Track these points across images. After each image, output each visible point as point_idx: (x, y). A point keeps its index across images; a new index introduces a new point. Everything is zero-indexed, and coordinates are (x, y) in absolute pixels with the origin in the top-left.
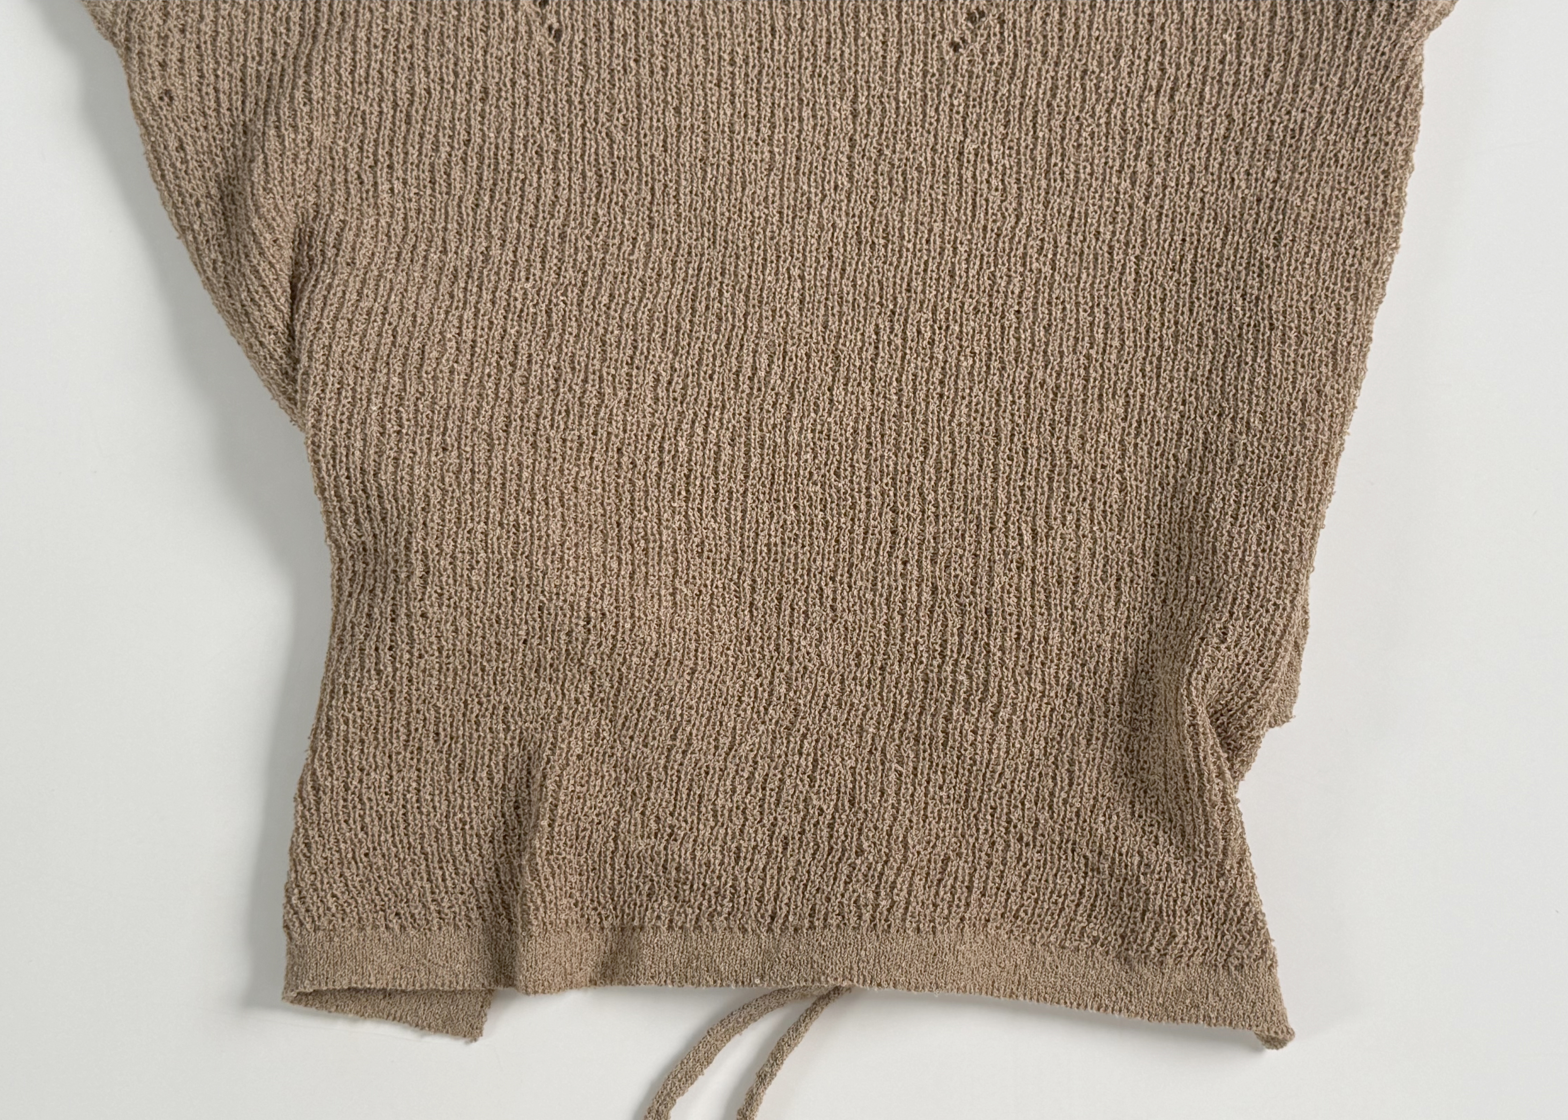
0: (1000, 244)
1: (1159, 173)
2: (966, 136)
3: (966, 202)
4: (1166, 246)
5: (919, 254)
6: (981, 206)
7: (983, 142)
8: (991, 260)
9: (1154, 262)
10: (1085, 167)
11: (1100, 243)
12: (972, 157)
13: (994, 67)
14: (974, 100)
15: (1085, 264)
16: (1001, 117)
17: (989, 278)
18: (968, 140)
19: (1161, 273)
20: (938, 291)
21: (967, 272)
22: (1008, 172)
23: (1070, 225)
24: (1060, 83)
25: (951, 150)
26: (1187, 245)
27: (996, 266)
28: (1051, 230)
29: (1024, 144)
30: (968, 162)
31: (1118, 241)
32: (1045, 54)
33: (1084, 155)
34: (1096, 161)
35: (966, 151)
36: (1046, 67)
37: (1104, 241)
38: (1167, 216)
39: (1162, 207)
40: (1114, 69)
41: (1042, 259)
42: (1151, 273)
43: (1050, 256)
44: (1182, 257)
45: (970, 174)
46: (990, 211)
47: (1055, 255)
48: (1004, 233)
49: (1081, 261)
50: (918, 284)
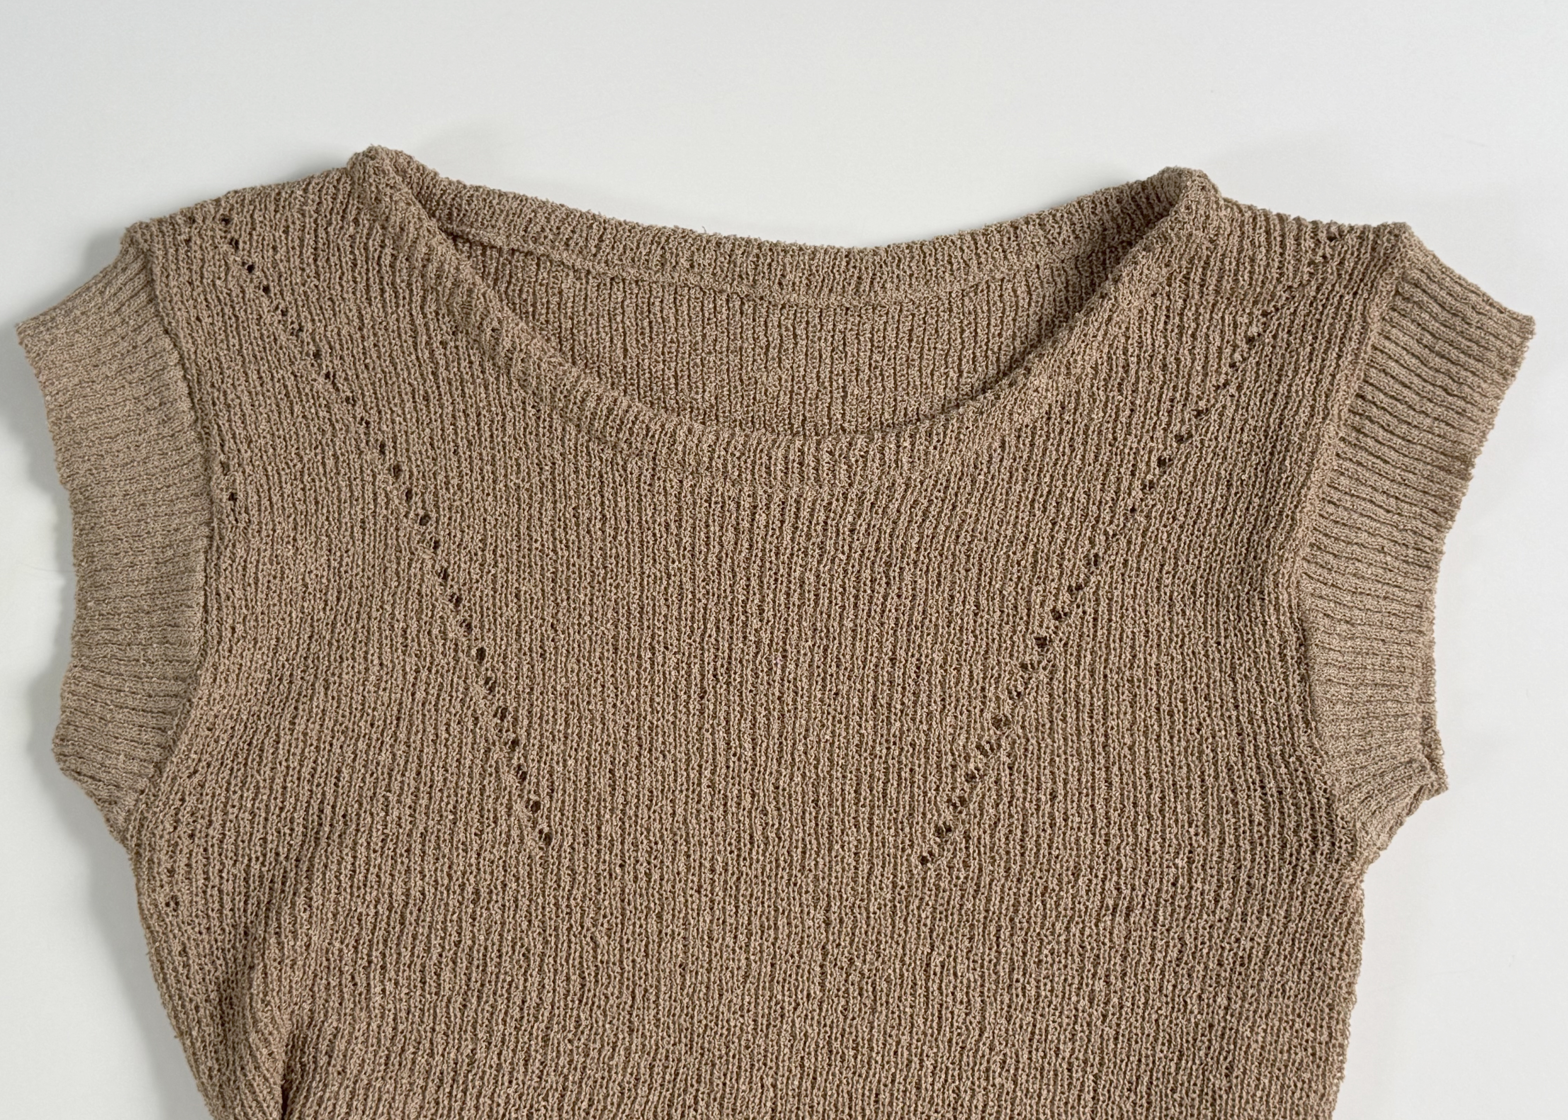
0: (965, 1057)
1: (1115, 992)
2: (932, 950)
3: (933, 1015)
4: (1123, 1066)
5: (886, 1067)
6: (947, 1020)
7: (949, 956)
8: (956, 1073)
9: (1112, 1082)
10: (1045, 984)
11: (1059, 1060)
12: (938, 970)
13: (960, 882)
14: (941, 913)
15: (1045, 1081)
16: (966, 931)
17: (953, 1091)
18: (935, 953)
19: (1118, 1093)
20: (905, 1104)
21: (932, 1084)
22: (972, 985)
23: (1031, 1040)
24: (1022, 900)
25: (918, 963)
26: (1143, 1067)
27: (960, 1079)
28: (1013, 1045)
29: (987, 959)
30: (935, 974)
31: (1077, 1059)
32: (1008, 870)
33: (1044, 972)
34: (1056, 979)
35: (933, 964)
36: (1009, 883)
37: (1064, 1059)
38: (1123, 1036)
39: (1118, 1025)
40: (1073, 887)
41: (1004, 1074)
42: (1109, 1091)
43: (1012, 1071)
44: (1138, 1078)
45: (936, 987)
46: (955, 1024)
47: (1017, 1069)
48: (968, 1047)
49: (1042, 1077)
50: (885, 1097)
